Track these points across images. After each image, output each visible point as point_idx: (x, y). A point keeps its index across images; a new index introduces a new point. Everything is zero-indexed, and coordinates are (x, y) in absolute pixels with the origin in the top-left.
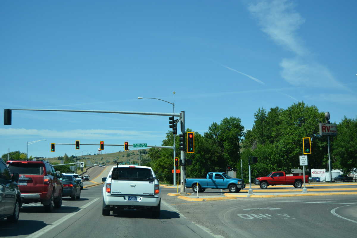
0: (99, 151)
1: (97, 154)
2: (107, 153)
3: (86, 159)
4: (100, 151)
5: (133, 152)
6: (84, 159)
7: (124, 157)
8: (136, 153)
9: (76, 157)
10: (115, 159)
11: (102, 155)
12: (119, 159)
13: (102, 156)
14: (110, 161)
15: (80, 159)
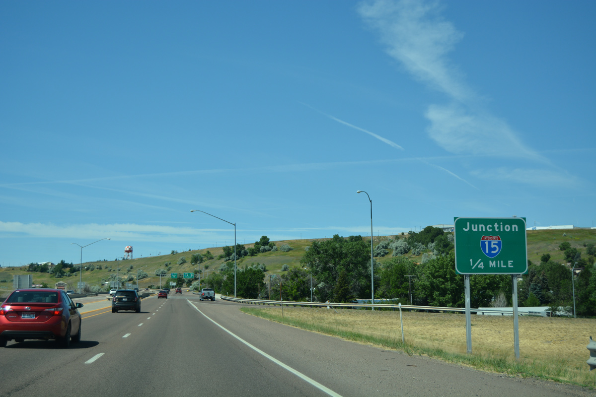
0: (127, 254)
1: (121, 259)
2: (143, 257)
3: (92, 270)
4: (130, 253)
5: (208, 252)
6: (90, 270)
7: (186, 265)
8: (216, 254)
9: (71, 266)
10: (162, 270)
11: (133, 260)
12: (172, 270)
13: (132, 264)
14: (149, 275)
15: (78, 270)
